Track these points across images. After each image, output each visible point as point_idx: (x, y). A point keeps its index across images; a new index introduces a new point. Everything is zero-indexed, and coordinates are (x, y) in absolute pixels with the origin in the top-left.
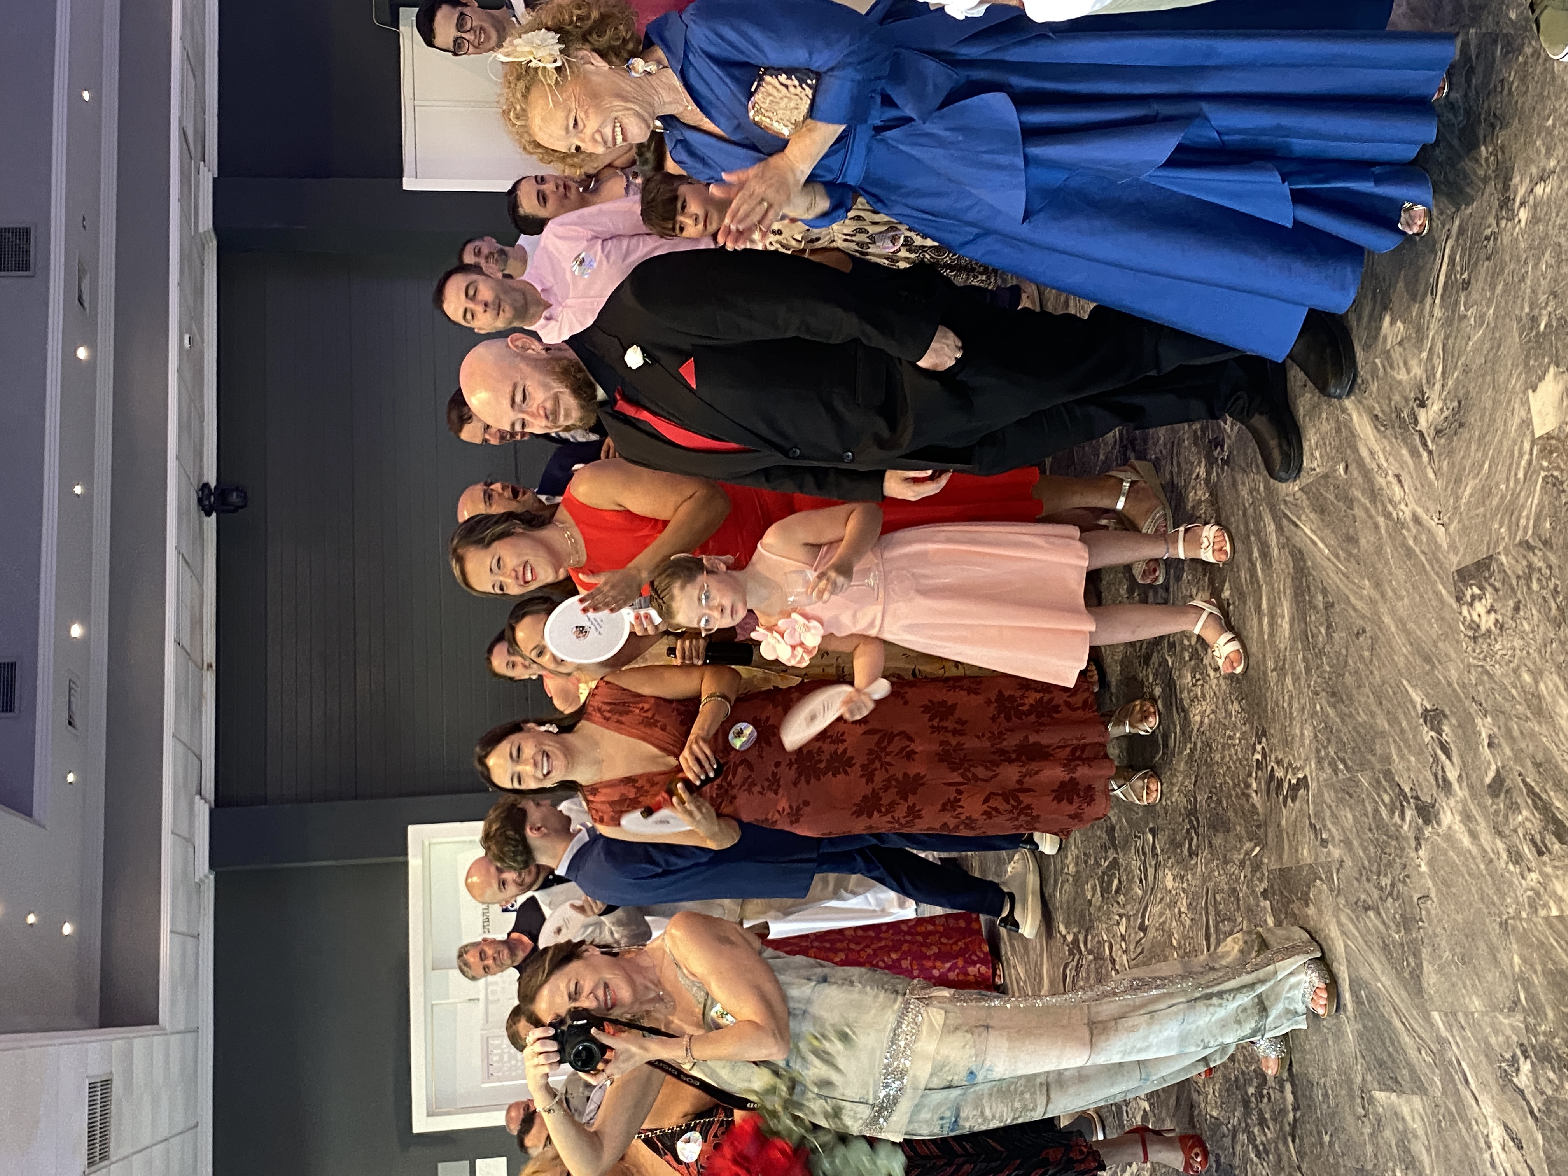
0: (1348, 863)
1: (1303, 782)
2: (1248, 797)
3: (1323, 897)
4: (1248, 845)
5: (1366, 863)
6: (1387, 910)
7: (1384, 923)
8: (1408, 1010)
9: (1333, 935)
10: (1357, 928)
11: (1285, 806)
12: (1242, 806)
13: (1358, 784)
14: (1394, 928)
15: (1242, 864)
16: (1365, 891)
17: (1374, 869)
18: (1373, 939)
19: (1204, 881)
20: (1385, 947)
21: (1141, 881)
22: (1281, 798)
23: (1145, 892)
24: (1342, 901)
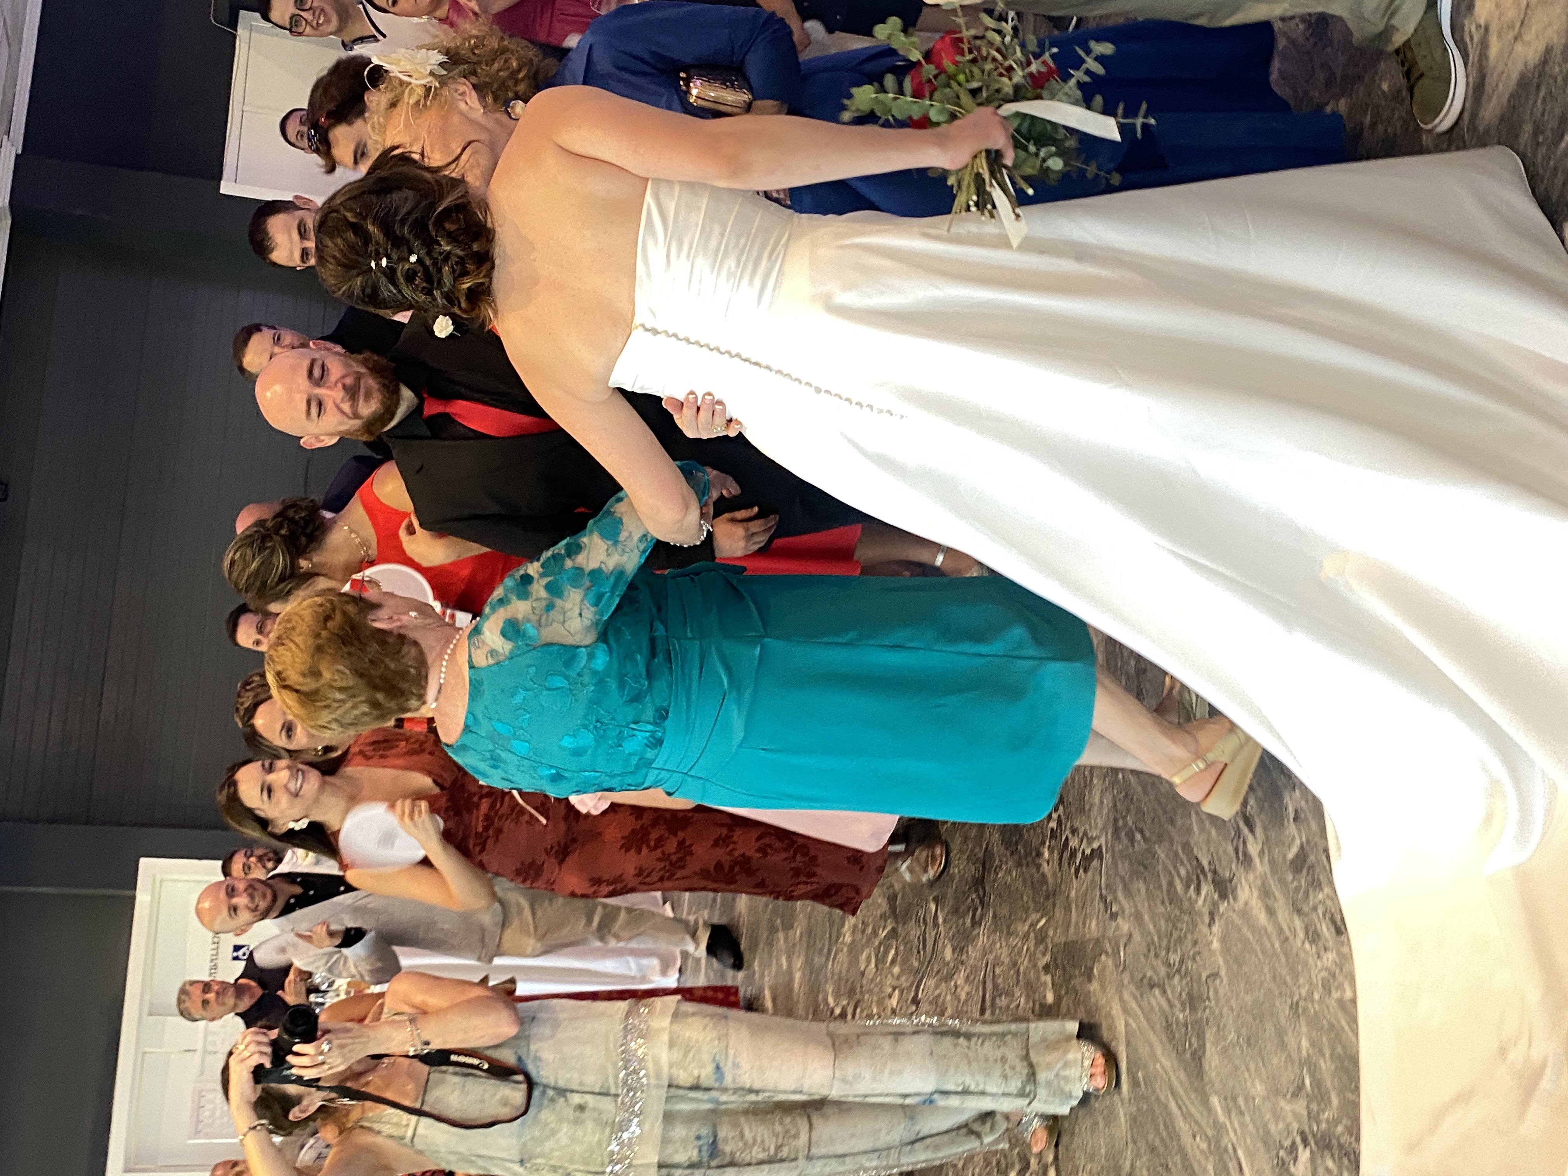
0: (1137, 937)
1: (1097, 853)
2: (1039, 867)
3: (1107, 972)
4: (1034, 916)
5: (1156, 939)
6: (1173, 988)
7: (1168, 1000)
8: (1186, 1091)
9: (1114, 1012)
10: (1140, 1006)
11: (1077, 877)
12: (1032, 877)
13: (1154, 855)
14: (1179, 1006)
15: (1026, 936)
16: (1152, 967)
17: (1164, 944)
18: (1156, 1018)
19: (984, 955)
20: (1168, 1026)
21: (919, 952)
22: (1073, 870)
23: (921, 963)
24: (1126, 978)
